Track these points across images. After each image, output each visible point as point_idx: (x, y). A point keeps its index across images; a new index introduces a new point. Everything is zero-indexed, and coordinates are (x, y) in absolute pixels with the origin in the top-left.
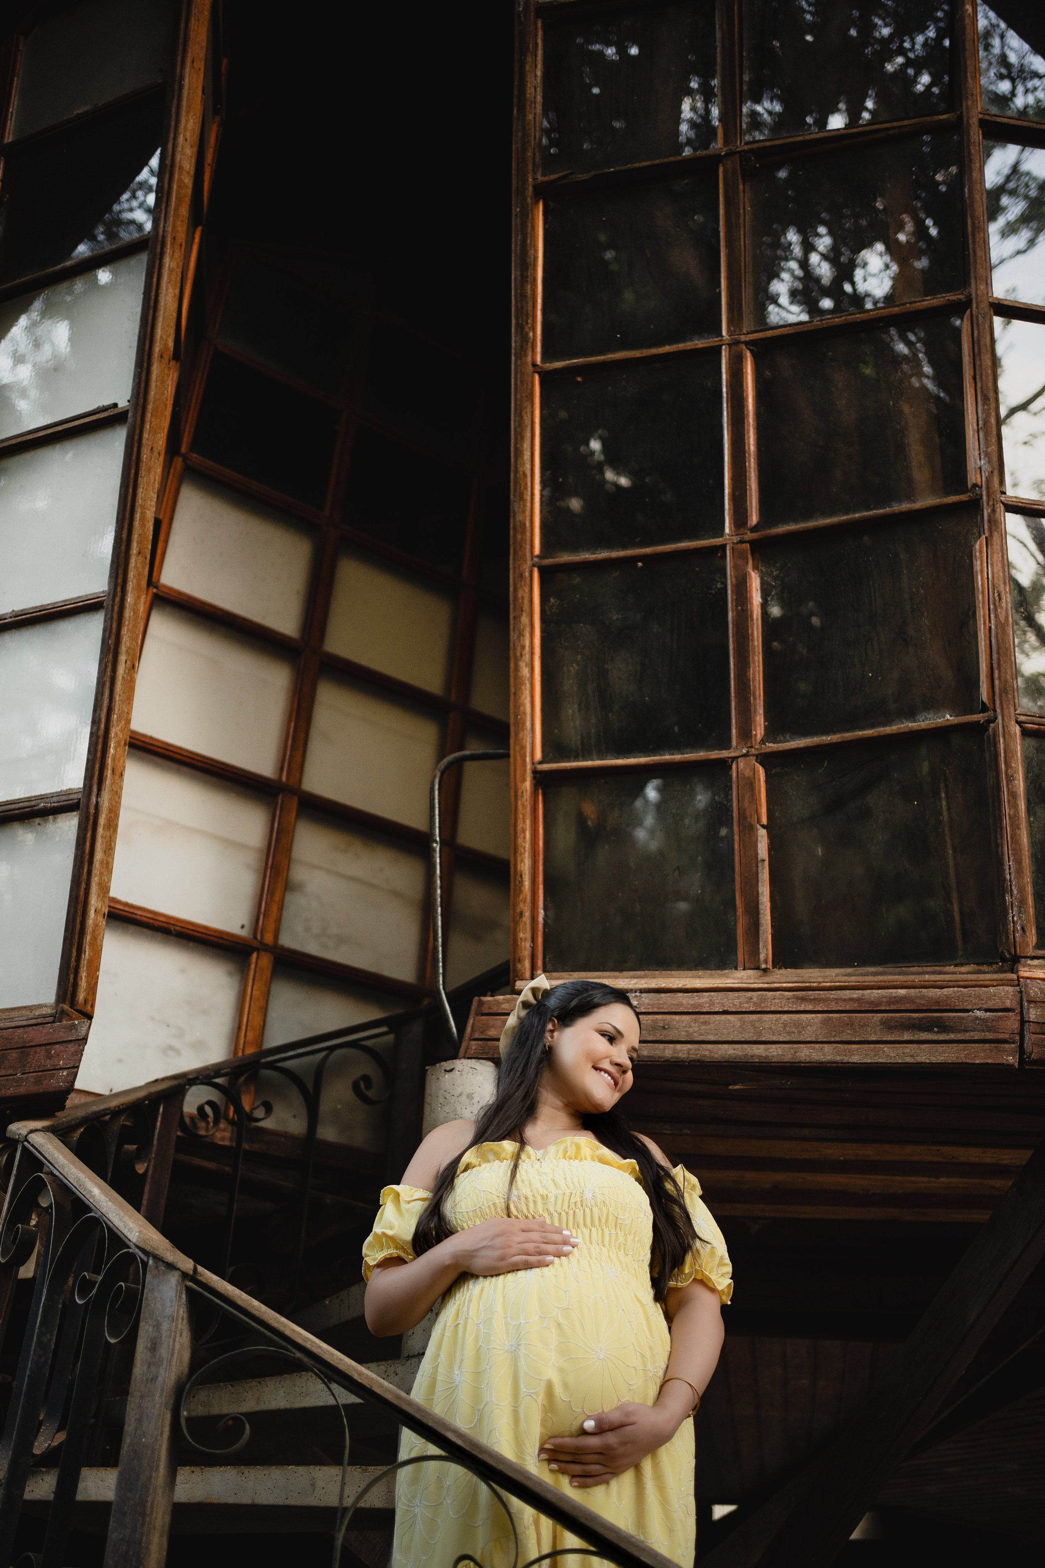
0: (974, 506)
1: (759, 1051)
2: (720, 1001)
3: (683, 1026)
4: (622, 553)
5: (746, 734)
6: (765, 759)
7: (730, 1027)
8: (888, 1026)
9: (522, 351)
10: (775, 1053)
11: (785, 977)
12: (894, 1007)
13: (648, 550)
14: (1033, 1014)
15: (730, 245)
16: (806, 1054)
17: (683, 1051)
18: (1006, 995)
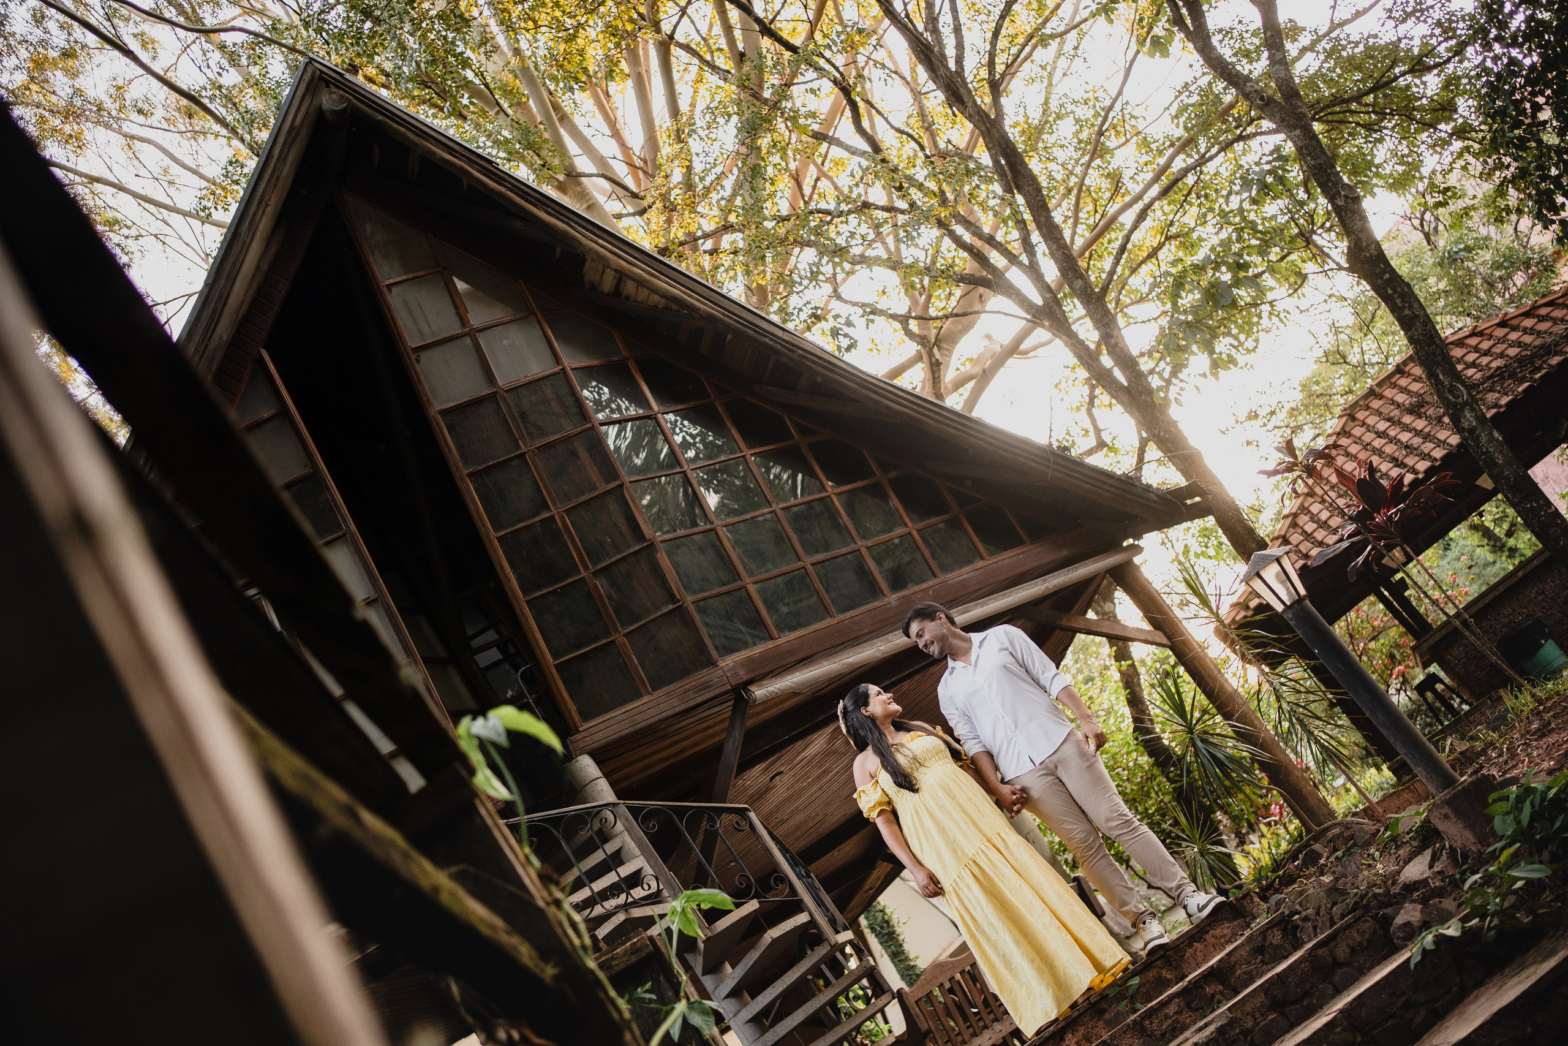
0: (652, 545)
1: (664, 714)
2: (646, 707)
3: (639, 718)
4: (551, 589)
5: (617, 631)
6: (626, 635)
7: (652, 712)
8: (695, 693)
9: (488, 533)
10: (669, 713)
11: (658, 693)
12: (694, 687)
13: (560, 585)
14: (728, 674)
15: (542, 480)
16: (678, 709)
17: (643, 724)
18: (720, 672)
